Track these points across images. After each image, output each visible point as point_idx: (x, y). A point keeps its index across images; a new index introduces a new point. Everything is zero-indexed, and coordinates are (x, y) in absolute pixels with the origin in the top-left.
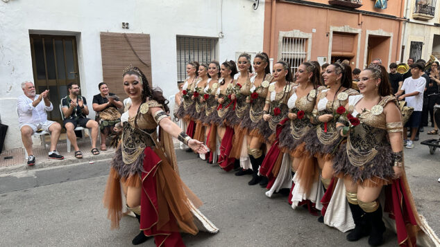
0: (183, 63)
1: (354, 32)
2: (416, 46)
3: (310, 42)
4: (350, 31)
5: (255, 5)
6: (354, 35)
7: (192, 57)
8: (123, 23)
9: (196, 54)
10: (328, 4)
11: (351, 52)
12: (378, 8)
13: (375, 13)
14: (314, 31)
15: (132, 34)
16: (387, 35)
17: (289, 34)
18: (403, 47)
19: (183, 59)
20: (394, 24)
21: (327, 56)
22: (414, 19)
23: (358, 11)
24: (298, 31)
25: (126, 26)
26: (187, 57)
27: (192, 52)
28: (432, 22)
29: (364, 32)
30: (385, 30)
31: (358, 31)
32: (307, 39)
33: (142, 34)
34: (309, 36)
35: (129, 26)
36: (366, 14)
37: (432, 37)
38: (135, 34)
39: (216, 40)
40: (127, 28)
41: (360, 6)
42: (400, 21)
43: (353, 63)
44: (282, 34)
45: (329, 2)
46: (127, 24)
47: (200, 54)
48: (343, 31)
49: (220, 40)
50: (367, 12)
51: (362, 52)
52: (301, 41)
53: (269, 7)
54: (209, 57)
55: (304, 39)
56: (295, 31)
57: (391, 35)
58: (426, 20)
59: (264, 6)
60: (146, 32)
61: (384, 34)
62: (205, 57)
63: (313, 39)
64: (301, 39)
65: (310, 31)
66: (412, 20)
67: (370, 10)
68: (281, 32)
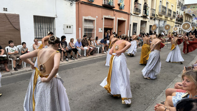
0: (37, 29)
1: (112, 18)
2: (135, 25)
3: (95, 21)
4: (111, 18)
5: (71, 4)
6: (112, 19)
7: (42, 26)
8: (4, 8)
9: (44, 24)
10: (102, 6)
11: (112, 26)
12: (121, 8)
13: (120, 11)
14: (97, 17)
15: (9, 14)
16: (124, 20)
17: (87, 18)
18: (130, 25)
19: (37, 27)
20: (127, 15)
21: (103, 28)
22: (134, 14)
23: (114, 9)
24: (90, 17)
25: (5, 9)
26: (39, 26)
27: (42, 23)
28: (140, 15)
29: (116, 18)
30: (124, 18)
31: (114, 18)
32: (94, 20)
33: (15, 14)
34: (95, 19)
35: (7, 10)
36: (117, 11)
37: (140, 21)
38: (11, 14)
39: (54, 18)
40: (6, 11)
41: (114, 7)
42: (129, 14)
43: (112, 31)
44: (84, 18)
45: (103, 5)
46: (6, 9)
47: (46, 24)
48: (108, 18)
49: (55, 18)
50: (117, 10)
51: (116, 26)
52: (92, 21)
53: (78, 5)
54: (50, 26)
55: (93, 20)
56: (89, 16)
57: (126, 20)
58: (138, 15)
59: (75, 4)
60: (17, 13)
61: (123, 19)
62: (48, 26)
63: (97, 20)
64: (92, 20)
65: (95, 17)
66: (133, 14)
67: (118, 9)
68: (83, 17)
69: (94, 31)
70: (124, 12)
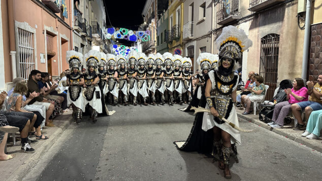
1: (55, 33)
3: (35, 35)
4: (53, 32)
6: (52, 35)
10: (42, 2)
14: (36, 27)
17: (22, 26)
20: (69, 31)
21: (45, 54)
23: (56, 15)
24: (28, 24)
28: (80, 34)
29: (59, 35)
30: (66, 35)
31: (57, 33)
32: (33, 34)
34: (34, 31)
36: (59, 20)
37: (80, 45)
42: (70, 29)
43: (55, 61)
44: (18, 24)
55: (31, 33)
56: (25, 23)
57: (68, 40)
58: (78, 32)
61: (66, 38)
64: (29, 32)
65: (33, 27)
66: (75, 31)
67: (60, 17)
68: (16, 22)
69: (34, 61)
70: (66, 24)
